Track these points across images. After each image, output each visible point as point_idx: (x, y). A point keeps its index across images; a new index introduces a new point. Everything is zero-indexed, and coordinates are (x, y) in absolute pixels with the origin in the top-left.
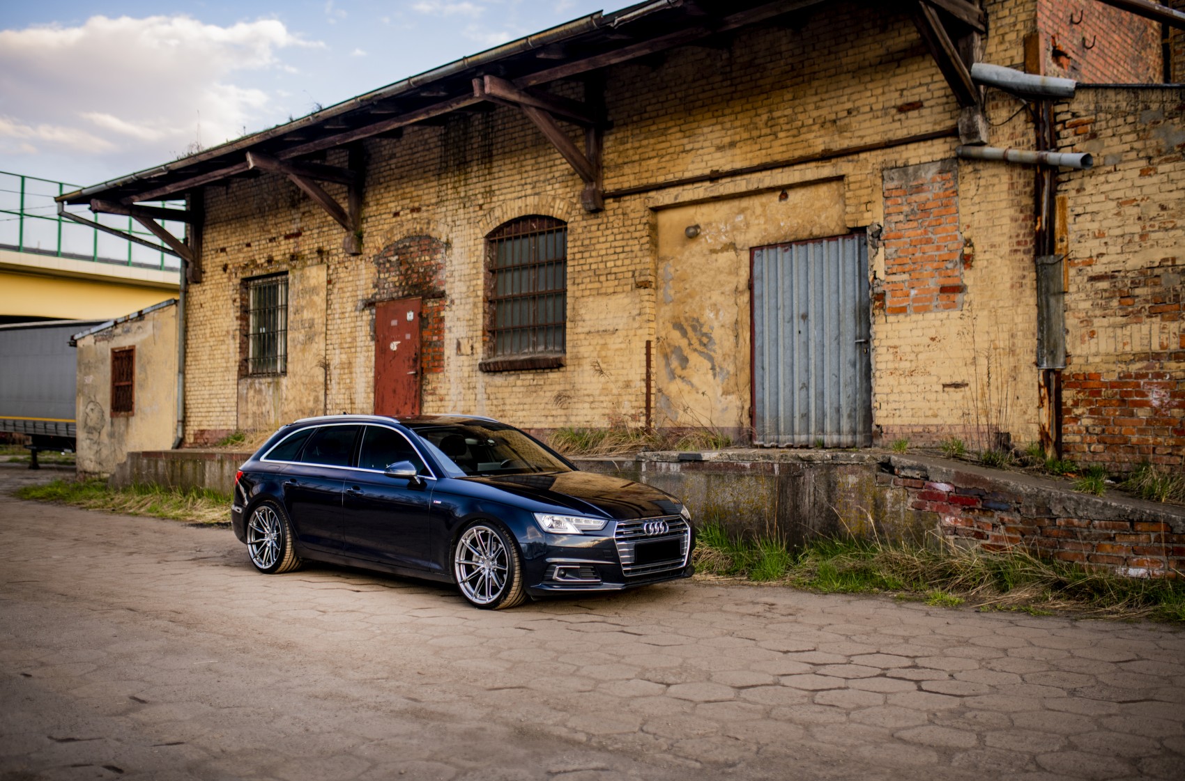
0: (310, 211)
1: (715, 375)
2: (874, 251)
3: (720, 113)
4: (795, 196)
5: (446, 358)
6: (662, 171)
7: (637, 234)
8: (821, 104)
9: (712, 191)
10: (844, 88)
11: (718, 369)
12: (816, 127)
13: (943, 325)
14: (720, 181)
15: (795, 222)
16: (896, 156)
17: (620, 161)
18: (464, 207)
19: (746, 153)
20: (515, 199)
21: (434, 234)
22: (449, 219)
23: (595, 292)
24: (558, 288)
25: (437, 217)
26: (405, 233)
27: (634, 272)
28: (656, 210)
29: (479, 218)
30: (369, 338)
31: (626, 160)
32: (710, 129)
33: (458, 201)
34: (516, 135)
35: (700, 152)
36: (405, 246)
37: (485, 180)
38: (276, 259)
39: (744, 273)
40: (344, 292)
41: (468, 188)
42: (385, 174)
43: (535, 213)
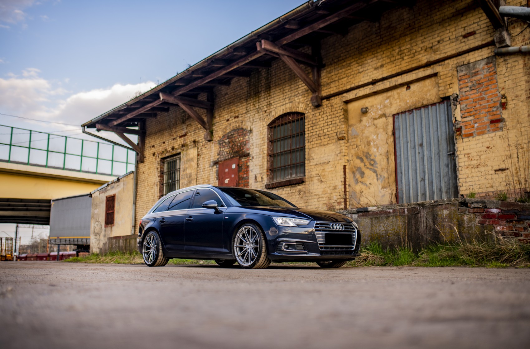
0: (190, 124)
1: (378, 179)
2: (454, 107)
3: (375, 52)
4: (413, 87)
5: (250, 184)
6: (349, 83)
7: (338, 115)
8: (424, 40)
9: (373, 89)
10: (436, 31)
11: (379, 176)
12: (422, 52)
13: (493, 140)
14: (377, 84)
15: (414, 99)
16: (463, 59)
17: (329, 81)
18: (258, 113)
19: (389, 69)
20: (280, 106)
21: (244, 127)
22: (251, 119)
23: (318, 145)
24: (302, 146)
25: (246, 119)
26: (232, 128)
27: (337, 133)
28: (347, 102)
29: (265, 117)
30: (215, 179)
31: (332, 81)
32: (371, 60)
33: (255, 111)
34: (281, 76)
35: (367, 72)
36: (232, 134)
37: (267, 99)
38: (175, 147)
39: (390, 127)
40: (205, 159)
41: (260, 104)
42: (223, 103)
43: (290, 111)
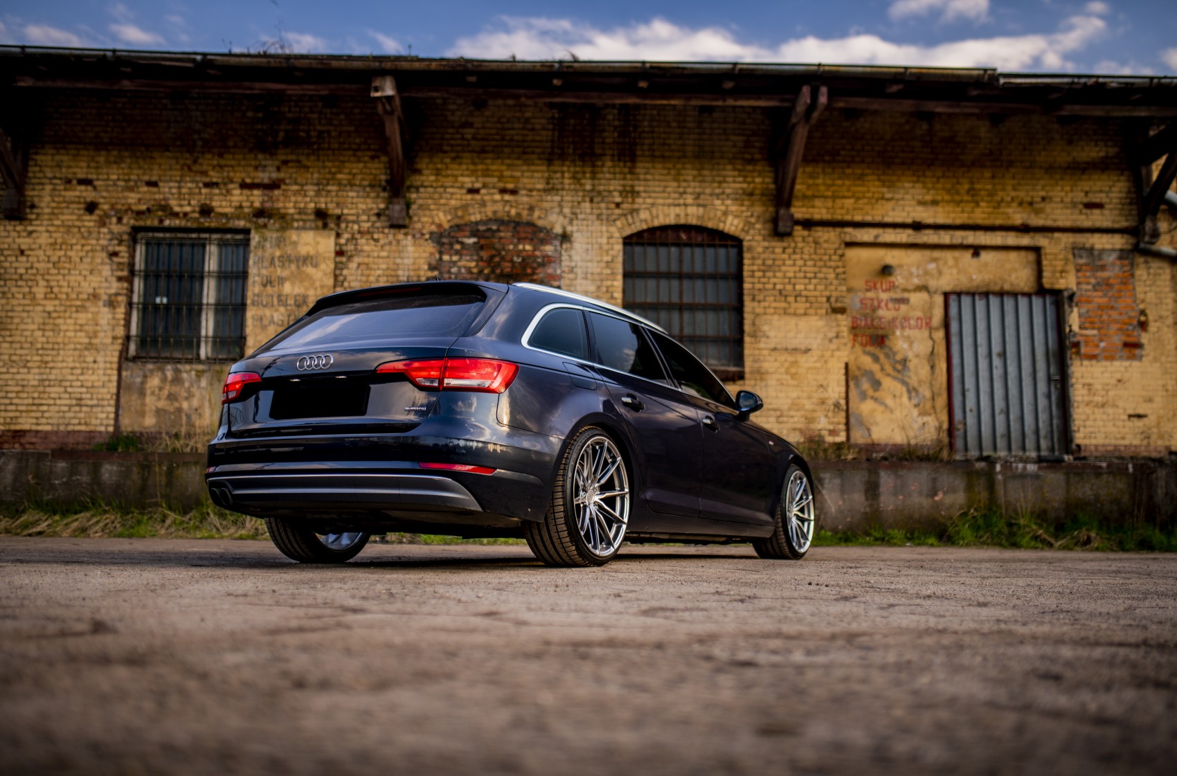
0: (297, 161)
1: (910, 398)
2: (1069, 308)
3: (921, 174)
4: (985, 256)
6: (859, 212)
7: (833, 264)
8: (1018, 187)
9: (915, 238)
10: (1038, 179)
11: (913, 393)
12: (1015, 205)
13: (1126, 371)
14: (923, 231)
15: (986, 277)
16: (1084, 240)
17: (809, 193)
18: (591, 201)
21: (540, 223)
22: (567, 211)
23: (782, 311)
25: (545, 205)
26: (490, 215)
27: (828, 299)
28: (850, 245)
29: (614, 217)
31: (816, 194)
32: (911, 185)
33: (581, 194)
34: (671, 142)
35: (901, 202)
36: (489, 230)
37: (624, 179)
38: (219, 210)
40: (369, 269)
41: (596, 182)
42: (452, 142)
43: (699, 223)
